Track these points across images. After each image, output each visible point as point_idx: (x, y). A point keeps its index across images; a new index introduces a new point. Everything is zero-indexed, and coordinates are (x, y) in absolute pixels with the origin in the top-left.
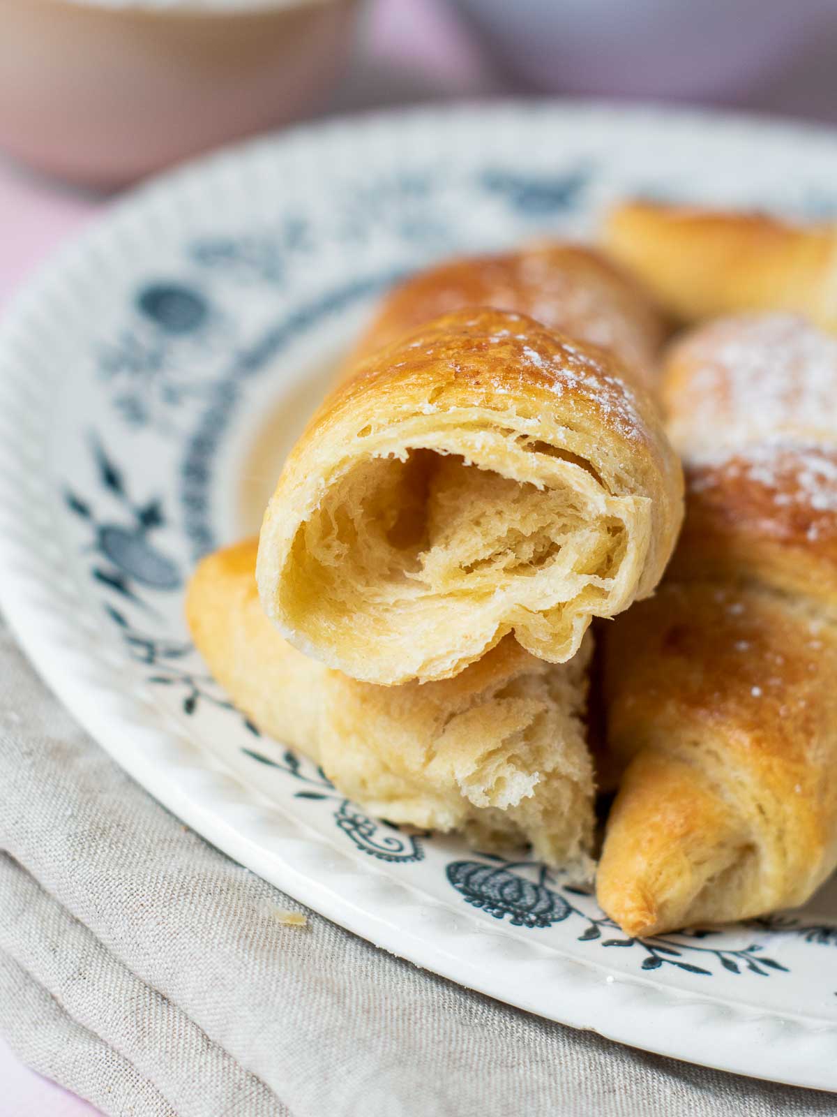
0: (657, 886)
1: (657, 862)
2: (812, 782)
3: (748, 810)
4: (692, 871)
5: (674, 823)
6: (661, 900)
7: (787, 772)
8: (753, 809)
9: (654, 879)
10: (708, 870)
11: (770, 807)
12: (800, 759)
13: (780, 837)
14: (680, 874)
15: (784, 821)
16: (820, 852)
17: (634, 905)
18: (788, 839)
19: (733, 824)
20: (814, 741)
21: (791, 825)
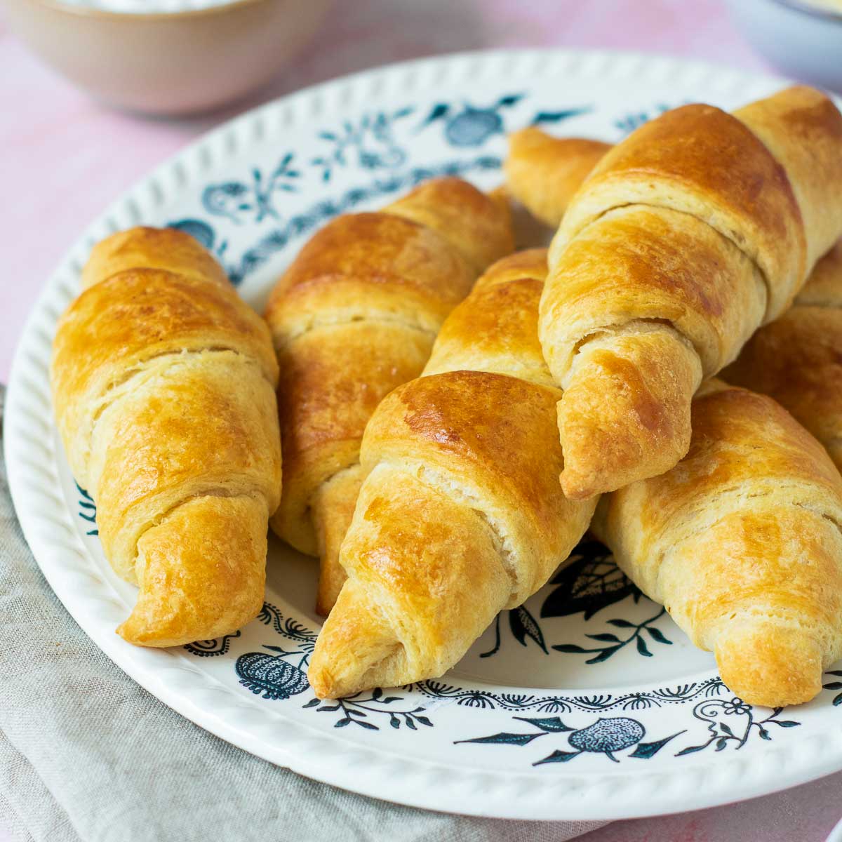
0: (335, 671)
1: (334, 656)
2: (432, 607)
3: (394, 624)
4: (356, 661)
5: (345, 633)
6: (337, 679)
7: (414, 602)
8: (396, 622)
9: (333, 666)
10: (368, 661)
11: (406, 622)
12: (426, 594)
13: (414, 640)
14: (349, 663)
15: (416, 630)
16: (439, 649)
17: (318, 683)
18: (419, 641)
19: (384, 633)
20: (437, 582)
21: (420, 634)
